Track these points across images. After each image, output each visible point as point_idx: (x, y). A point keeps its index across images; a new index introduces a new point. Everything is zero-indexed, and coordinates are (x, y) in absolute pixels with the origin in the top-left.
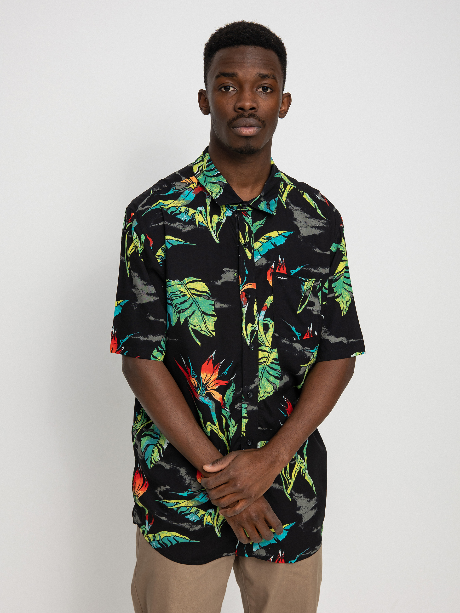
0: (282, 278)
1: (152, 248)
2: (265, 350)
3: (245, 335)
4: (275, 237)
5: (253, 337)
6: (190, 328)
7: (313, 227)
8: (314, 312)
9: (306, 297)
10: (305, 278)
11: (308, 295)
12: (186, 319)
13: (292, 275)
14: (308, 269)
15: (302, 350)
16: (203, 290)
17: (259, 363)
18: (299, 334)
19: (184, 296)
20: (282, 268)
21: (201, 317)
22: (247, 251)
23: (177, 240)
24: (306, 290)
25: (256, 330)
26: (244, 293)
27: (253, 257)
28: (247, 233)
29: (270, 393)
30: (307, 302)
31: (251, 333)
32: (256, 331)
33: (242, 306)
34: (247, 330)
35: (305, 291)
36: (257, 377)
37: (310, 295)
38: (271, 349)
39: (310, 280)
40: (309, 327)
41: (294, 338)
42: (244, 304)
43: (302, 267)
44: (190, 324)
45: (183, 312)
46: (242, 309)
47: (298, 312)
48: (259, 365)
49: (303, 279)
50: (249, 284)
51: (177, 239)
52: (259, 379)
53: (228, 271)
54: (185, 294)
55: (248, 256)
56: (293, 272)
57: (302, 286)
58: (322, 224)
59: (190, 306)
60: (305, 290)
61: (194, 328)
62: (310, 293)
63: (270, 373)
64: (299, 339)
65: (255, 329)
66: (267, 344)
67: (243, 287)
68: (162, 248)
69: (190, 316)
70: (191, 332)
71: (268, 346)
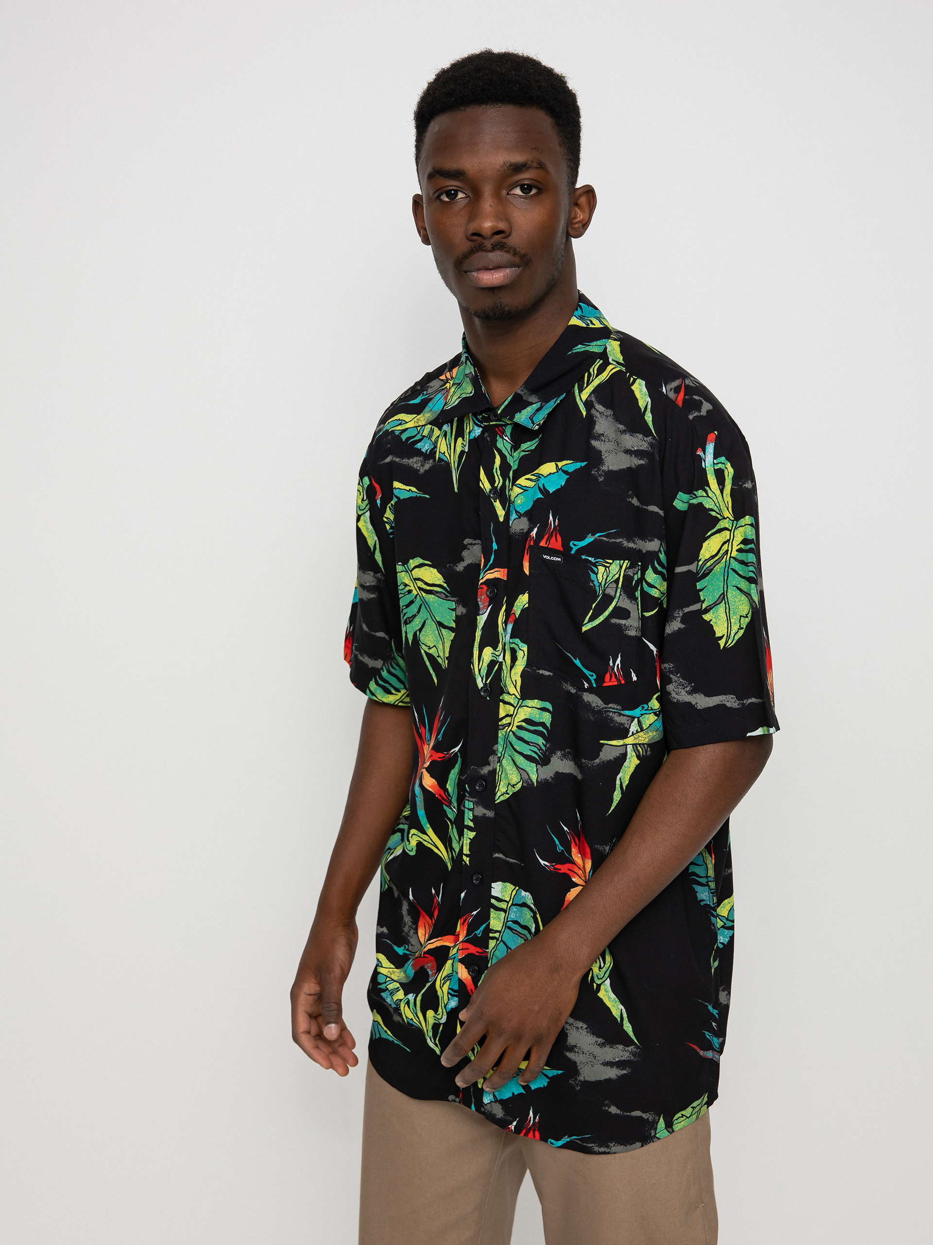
0: (550, 558)
1: (379, 502)
2: (508, 701)
3: (475, 668)
4: (548, 475)
5: (492, 675)
6: (422, 651)
7: (628, 452)
8: (629, 630)
9: (608, 599)
10: (596, 558)
11: (612, 593)
12: (415, 634)
13: (573, 552)
14: (613, 540)
15: (603, 708)
16: (434, 583)
17: (501, 727)
18: (591, 673)
19: (410, 592)
20: (554, 538)
21: (437, 632)
22: (497, 505)
23: (408, 490)
24: (603, 584)
25: (498, 661)
26: (485, 588)
27: (507, 516)
28: (498, 468)
29: (514, 788)
30: (611, 608)
31: (488, 666)
32: (498, 664)
33: (479, 611)
34: (482, 659)
35: (603, 586)
36: (494, 753)
37: (618, 594)
38: (519, 699)
39: (611, 564)
40: (611, 660)
41: (585, 683)
42: (483, 608)
43: (598, 537)
44: (421, 644)
45: (410, 622)
46: (478, 617)
47: (584, 629)
48: (499, 731)
49: (592, 559)
50: (496, 569)
51: (408, 488)
52: (498, 757)
53: (471, 544)
54: (411, 588)
55: (499, 515)
56: (575, 545)
57: (593, 576)
58: (647, 445)
59: (419, 612)
60: (601, 583)
61: (428, 651)
62: (619, 590)
63: (515, 747)
64: (594, 685)
65: (497, 659)
66: (512, 690)
67: (484, 573)
68: (390, 505)
69: (420, 630)
70: (426, 658)
71: (514, 694)
